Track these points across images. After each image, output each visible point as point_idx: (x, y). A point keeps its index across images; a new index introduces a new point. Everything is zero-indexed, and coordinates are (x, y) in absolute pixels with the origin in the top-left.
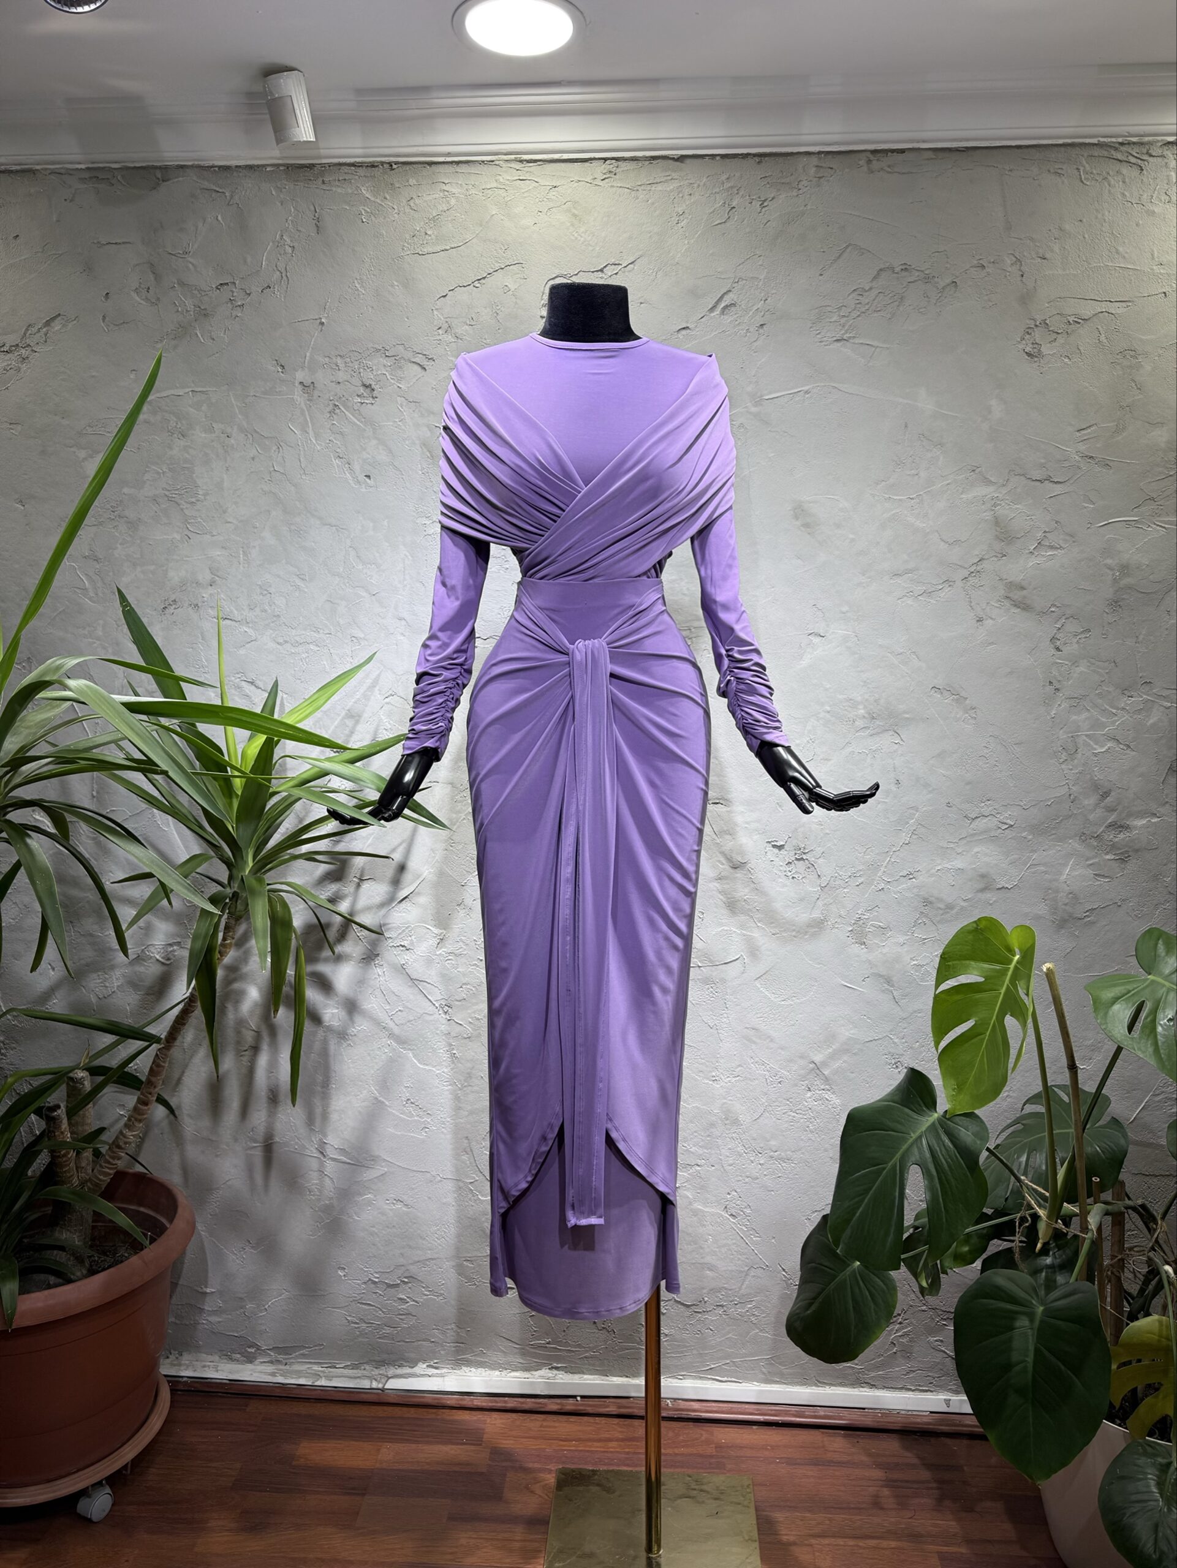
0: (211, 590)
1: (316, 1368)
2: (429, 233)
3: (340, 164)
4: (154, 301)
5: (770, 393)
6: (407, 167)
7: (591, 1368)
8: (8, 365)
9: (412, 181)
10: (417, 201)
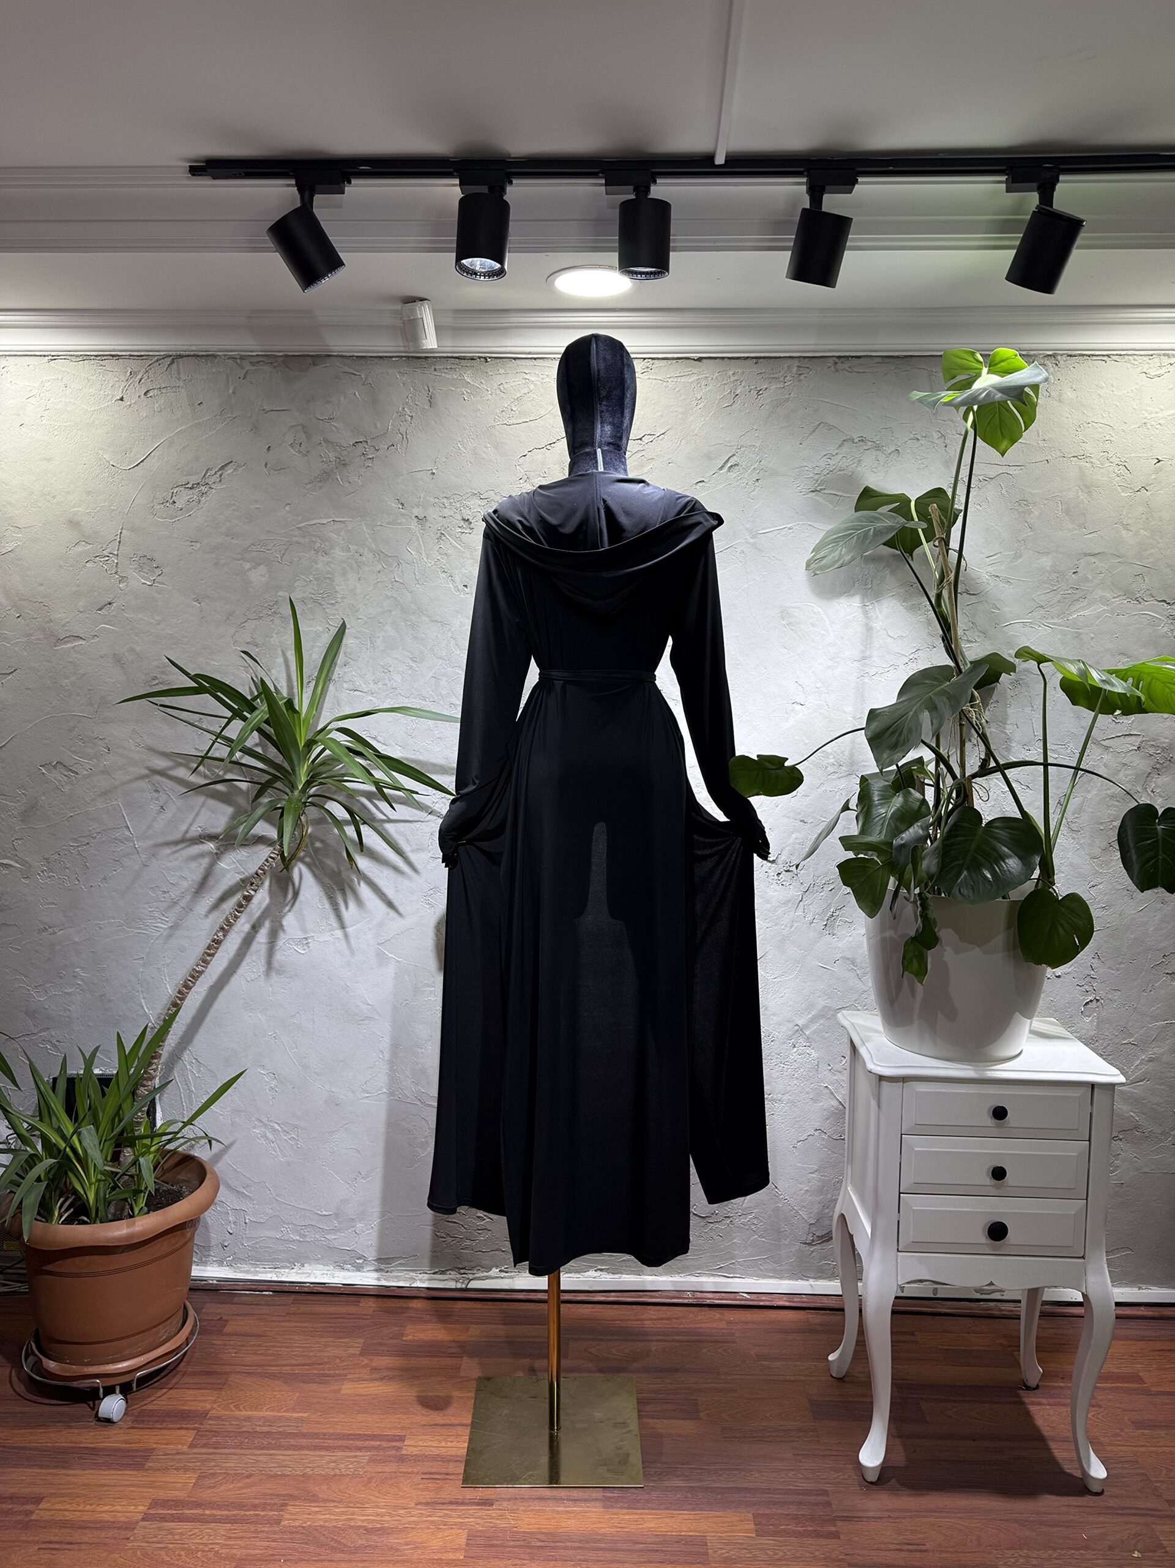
0: (346, 669)
1: (413, 1274)
2: (514, 409)
3: (448, 357)
4: (304, 453)
5: (764, 529)
6: (498, 361)
7: (628, 1269)
8: (191, 498)
9: (502, 371)
10: (505, 386)
